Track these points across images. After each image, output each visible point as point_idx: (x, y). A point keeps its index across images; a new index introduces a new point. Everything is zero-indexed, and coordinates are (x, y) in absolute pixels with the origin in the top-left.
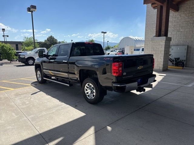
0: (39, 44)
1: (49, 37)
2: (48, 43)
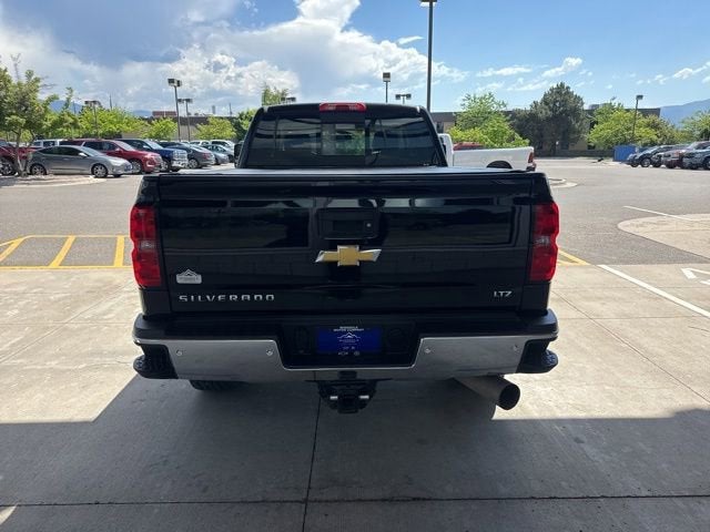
1: (552, 90)
2: (544, 113)
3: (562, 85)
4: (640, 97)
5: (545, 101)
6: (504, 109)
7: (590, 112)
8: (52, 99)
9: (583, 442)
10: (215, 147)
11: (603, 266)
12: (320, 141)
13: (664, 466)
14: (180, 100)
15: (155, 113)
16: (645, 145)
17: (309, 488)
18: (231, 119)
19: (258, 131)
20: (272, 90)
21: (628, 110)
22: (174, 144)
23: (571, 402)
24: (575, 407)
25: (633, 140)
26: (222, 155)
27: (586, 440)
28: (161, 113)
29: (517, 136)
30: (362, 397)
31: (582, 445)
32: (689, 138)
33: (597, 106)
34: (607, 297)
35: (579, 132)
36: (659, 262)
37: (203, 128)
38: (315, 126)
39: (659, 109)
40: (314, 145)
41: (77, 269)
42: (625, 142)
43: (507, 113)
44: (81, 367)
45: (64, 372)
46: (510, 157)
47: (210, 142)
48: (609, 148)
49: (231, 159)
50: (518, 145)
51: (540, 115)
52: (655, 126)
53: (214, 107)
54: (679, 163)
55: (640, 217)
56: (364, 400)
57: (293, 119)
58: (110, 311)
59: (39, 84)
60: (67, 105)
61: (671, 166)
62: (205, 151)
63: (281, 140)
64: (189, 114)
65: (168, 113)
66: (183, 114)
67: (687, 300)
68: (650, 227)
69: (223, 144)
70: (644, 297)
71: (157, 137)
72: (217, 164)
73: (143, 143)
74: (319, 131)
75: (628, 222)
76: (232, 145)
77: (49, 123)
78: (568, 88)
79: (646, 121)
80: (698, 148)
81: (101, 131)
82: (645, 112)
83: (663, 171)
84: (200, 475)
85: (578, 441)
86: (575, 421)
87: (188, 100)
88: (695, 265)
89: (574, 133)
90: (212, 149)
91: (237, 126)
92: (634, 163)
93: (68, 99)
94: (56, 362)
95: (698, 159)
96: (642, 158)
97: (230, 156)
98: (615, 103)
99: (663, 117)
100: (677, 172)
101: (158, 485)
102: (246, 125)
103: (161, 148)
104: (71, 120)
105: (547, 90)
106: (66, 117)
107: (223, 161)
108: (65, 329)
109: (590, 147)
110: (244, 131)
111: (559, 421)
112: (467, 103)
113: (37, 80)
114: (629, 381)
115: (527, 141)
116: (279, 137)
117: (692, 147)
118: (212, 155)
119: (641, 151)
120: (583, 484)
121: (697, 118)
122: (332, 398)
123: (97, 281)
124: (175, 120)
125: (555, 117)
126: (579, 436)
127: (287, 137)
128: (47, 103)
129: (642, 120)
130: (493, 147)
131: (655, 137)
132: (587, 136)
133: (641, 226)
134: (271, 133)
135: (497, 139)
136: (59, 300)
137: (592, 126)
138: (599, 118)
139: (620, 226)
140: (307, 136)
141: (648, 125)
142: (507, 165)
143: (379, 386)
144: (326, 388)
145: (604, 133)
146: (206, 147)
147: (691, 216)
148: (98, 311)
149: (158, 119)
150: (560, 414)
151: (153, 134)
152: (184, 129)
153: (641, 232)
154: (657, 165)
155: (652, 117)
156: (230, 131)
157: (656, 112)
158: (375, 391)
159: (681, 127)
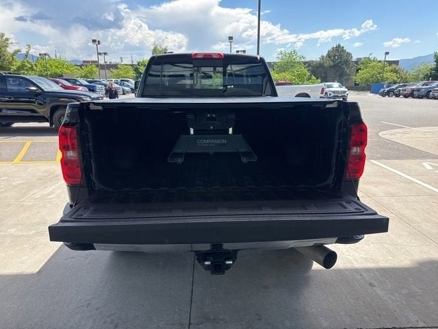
0: (308, 66)
1: (333, 48)
2: (329, 63)
3: (339, 45)
4: (387, 53)
5: (329, 55)
6: (303, 60)
7: (356, 62)
8: (17, 52)
9: (375, 286)
10: (122, 83)
11: (373, 161)
12: (193, 79)
13: (432, 303)
14: (100, 54)
15: (84, 62)
16: (390, 83)
17: (190, 324)
18: (132, 65)
19: (151, 72)
20: (159, 47)
21: (380, 61)
22: (96, 81)
23: (364, 256)
24: (366, 259)
25: (383, 80)
26: (127, 89)
27: (376, 285)
28: (88, 62)
29: (313, 77)
30: (228, 262)
31: (375, 288)
32: (416, 79)
33: (361, 59)
34: (379, 182)
35: (349, 75)
36: (408, 158)
37: (115, 71)
38: (189, 69)
39: (398, 61)
40: (188, 82)
41: (32, 164)
42: (378, 81)
43: (305, 63)
44: (31, 233)
45: (20, 237)
46: (309, 90)
47: (119, 80)
48: (368, 85)
49: (133, 91)
50: (314, 83)
51: (325, 64)
52: (396, 72)
53: (121, 58)
54: (411, 95)
55: (393, 128)
56: (229, 264)
57: (173, 64)
58: (52, 193)
59: (9, 42)
60: (26, 56)
61: (406, 96)
62: (116, 86)
63: (166, 78)
64: (105, 62)
65: (93, 62)
66: (102, 62)
67: (429, 184)
68: (399, 136)
69: (128, 81)
70: (402, 182)
71: (85, 77)
72: (124, 94)
73: (76, 80)
74: (192, 72)
75: (385, 132)
76: (133, 82)
77: (15, 68)
78: (343, 47)
79: (391, 68)
80: (423, 85)
81: (49, 73)
82: (390, 63)
83: (401, 100)
84: (112, 314)
85: (371, 284)
86: (368, 270)
87: (105, 54)
88: (430, 160)
89: (347, 75)
90: (121, 85)
91: (136, 70)
92: (383, 95)
93: (28, 52)
94: (15, 229)
95: (423, 92)
96: (388, 92)
97: (132, 89)
98: (372, 57)
99: (400, 66)
100: (410, 100)
101: (83, 323)
102: (142, 69)
103: (88, 84)
104: (30, 66)
105: (330, 48)
106: (26, 64)
107: (128, 92)
108: (22, 206)
109: (356, 84)
110: (141, 74)
111: (357, 271)
112: (280, 56)
113: (7, 39)
114: (400, 241)
115: (319, 80)
116: (164, 76)
117: (419, 85)
118: (120, 89)
119: (388, 87)
120: (379, 318)
121: (422, 67)
122: (206, 263)
123: (44, 172)
124: (97, 66)
125: (334, 65)
126: (372, 281)
127: (170, 76)
128: (13, 55)
129: (389, 68)
130: (298, 84)
131: (395, 78)
132: (354, 78)
133: (393, 134)
134: (159, 74)
135: (301, 79)
136: (19, 185)
137: (357, 71)
138: (362, 66)
139: (380, 134)
140: (183, 76)
141: (392, 71)
142: (307, 96)
143: (239, 254)
144: (202, 256)
145: (365, 76)
146: (117, 83)
147: (424, 128)
148: (45, 192)
149: (86, 66)
150: (357, 265)
151: (83, 75)
152: (102, 72)
153: (394, 138)
154: (397, 96)
155: (394, 66)
156: (132, 73)
157: (396, 62)
158: (236, 258)
159: (412, 72)
